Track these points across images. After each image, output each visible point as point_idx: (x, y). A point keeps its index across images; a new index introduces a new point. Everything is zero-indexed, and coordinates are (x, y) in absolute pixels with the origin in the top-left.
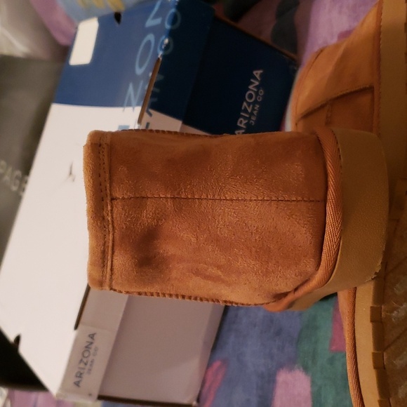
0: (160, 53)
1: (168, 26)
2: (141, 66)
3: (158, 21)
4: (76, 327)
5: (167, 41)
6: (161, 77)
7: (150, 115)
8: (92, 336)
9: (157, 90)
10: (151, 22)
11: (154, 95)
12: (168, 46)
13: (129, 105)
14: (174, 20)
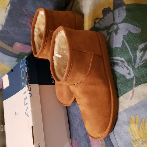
0: (27, 71)
1: (26, 65)
2: (23, 77)
3: (23, 65)
4: (34, 144)
5: (27, 68)
6: (29, 76)
7: (30, 86)
8: (39, 145)
9: (29, 79)
10: (21, 67)
11: (29, 81)
12: (27, 69)
13: (24, 87)
14: (26, 63)
